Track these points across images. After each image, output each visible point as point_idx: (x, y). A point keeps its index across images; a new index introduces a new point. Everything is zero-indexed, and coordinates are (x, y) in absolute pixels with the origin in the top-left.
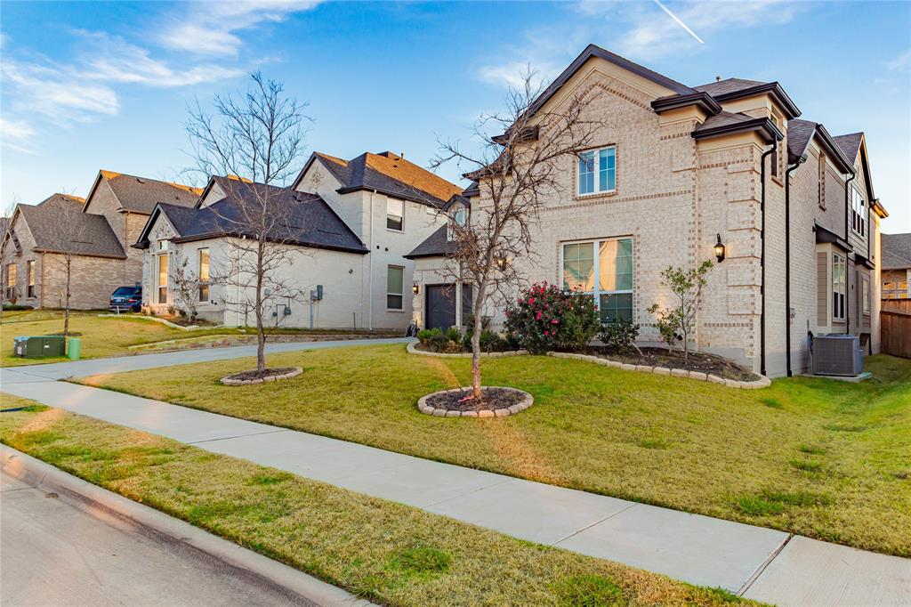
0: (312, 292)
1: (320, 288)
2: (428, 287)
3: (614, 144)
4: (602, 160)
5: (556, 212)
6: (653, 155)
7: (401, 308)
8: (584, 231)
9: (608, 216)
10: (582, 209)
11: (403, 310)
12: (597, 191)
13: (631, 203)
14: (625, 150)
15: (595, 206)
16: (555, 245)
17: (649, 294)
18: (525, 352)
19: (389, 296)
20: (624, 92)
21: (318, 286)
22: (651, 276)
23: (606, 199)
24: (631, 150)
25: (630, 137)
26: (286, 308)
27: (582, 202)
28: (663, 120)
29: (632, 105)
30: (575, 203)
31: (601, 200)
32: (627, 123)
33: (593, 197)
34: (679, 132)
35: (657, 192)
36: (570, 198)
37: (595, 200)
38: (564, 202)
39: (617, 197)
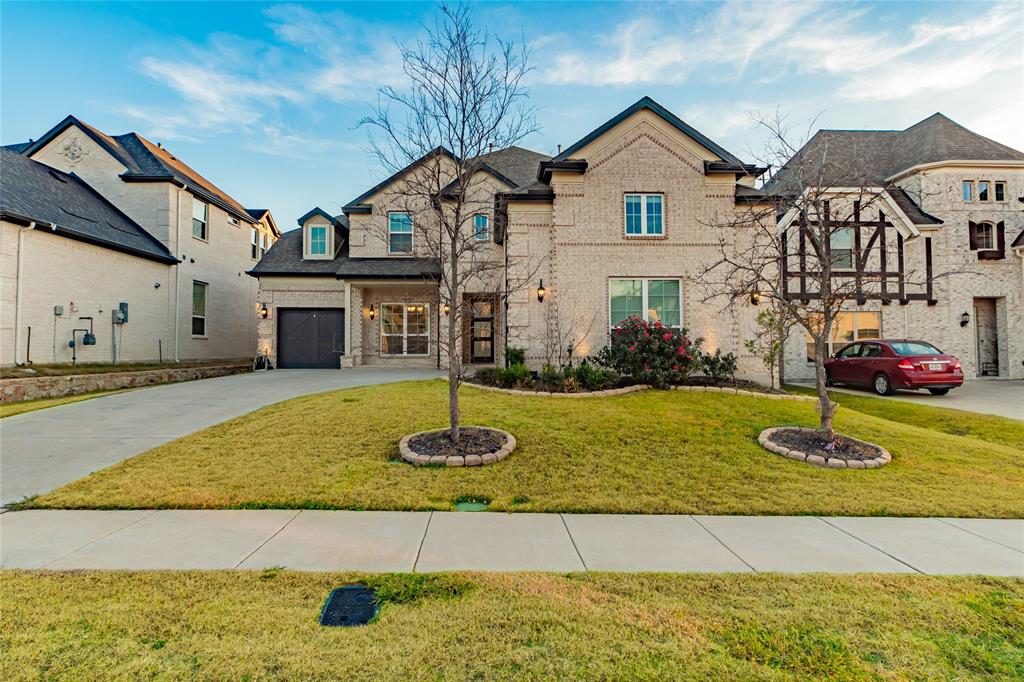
0: (114, 312)
1: (123, 307)
2: (281, 311)
3: (663, 193)
4: (649, 206)
5: (605, 247)
6: (699, 208)
7: (203, 334)
8: (634, 269)
9: (658, 257)
10: (633, 248)
11: (205, 336)
12: (644, 232)
13: (681, 248)
14: (673, 200)
15: (646, 247)
16: (604, 279)
17: (698, 330)
18: (645, 387)
19: (194, 318)
20: (672, 148)
21: (121, 305)
22: (700, 314)
23: (657, 242)
24: (679, 200)
25: (679, 189)
26: (87, 335)
27: (632, 241)
28: (709, 180)
29: (679, 161)
30: (625, 242)
31: (652, 242)
32: (676, 176)
33: (641, 238)
34: (722, 193)
35: (704, 241)
36: (620, 236)
37: (645, 242)
38: (613, 239)
39: (667, 242)
